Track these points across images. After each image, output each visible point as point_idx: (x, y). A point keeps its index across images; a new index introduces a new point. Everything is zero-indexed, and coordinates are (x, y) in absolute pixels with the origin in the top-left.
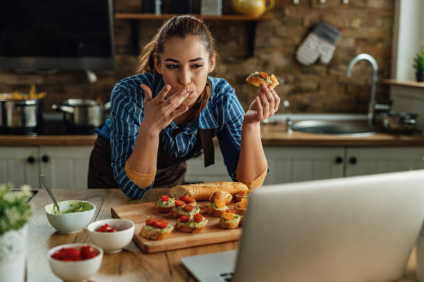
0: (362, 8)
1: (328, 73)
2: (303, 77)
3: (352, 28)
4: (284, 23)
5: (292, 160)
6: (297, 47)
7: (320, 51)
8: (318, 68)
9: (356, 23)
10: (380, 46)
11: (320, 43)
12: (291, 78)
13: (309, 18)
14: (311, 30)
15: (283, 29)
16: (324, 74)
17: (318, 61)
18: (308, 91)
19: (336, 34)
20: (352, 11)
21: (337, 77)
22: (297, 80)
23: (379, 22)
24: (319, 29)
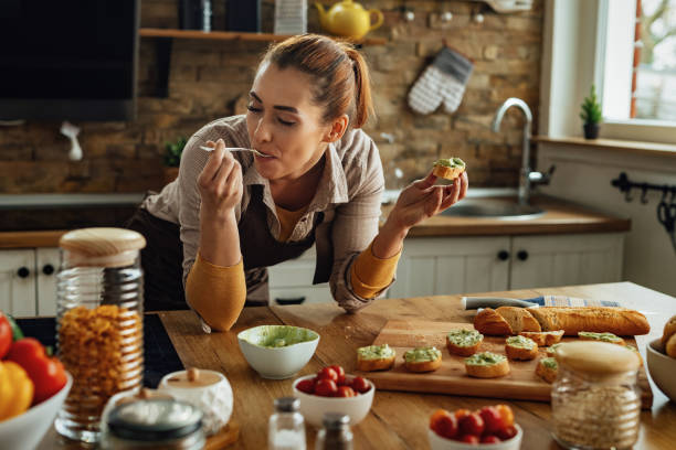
0: (499, 31)
1: (453, 127)
2: (417, 132)
3: (485, 60)
4: (390, 50)
5: (436, 258)
6: (409, 87)
7: (443, 92)
8: (439, 119)
9: (492, 52)
10: (523, 86)
11: (443, 81)
12: (400, 134)
13: (428, 43)
14: (429, 61)
15: (389, 58)
16: (447, 128)
17: (441, 109)
18: (424, 154)
19: (467, 68)
20: (485, 34)
21: (466, 132)
22: (410, 137)
23: (523, 52)
24: (441, 60)
